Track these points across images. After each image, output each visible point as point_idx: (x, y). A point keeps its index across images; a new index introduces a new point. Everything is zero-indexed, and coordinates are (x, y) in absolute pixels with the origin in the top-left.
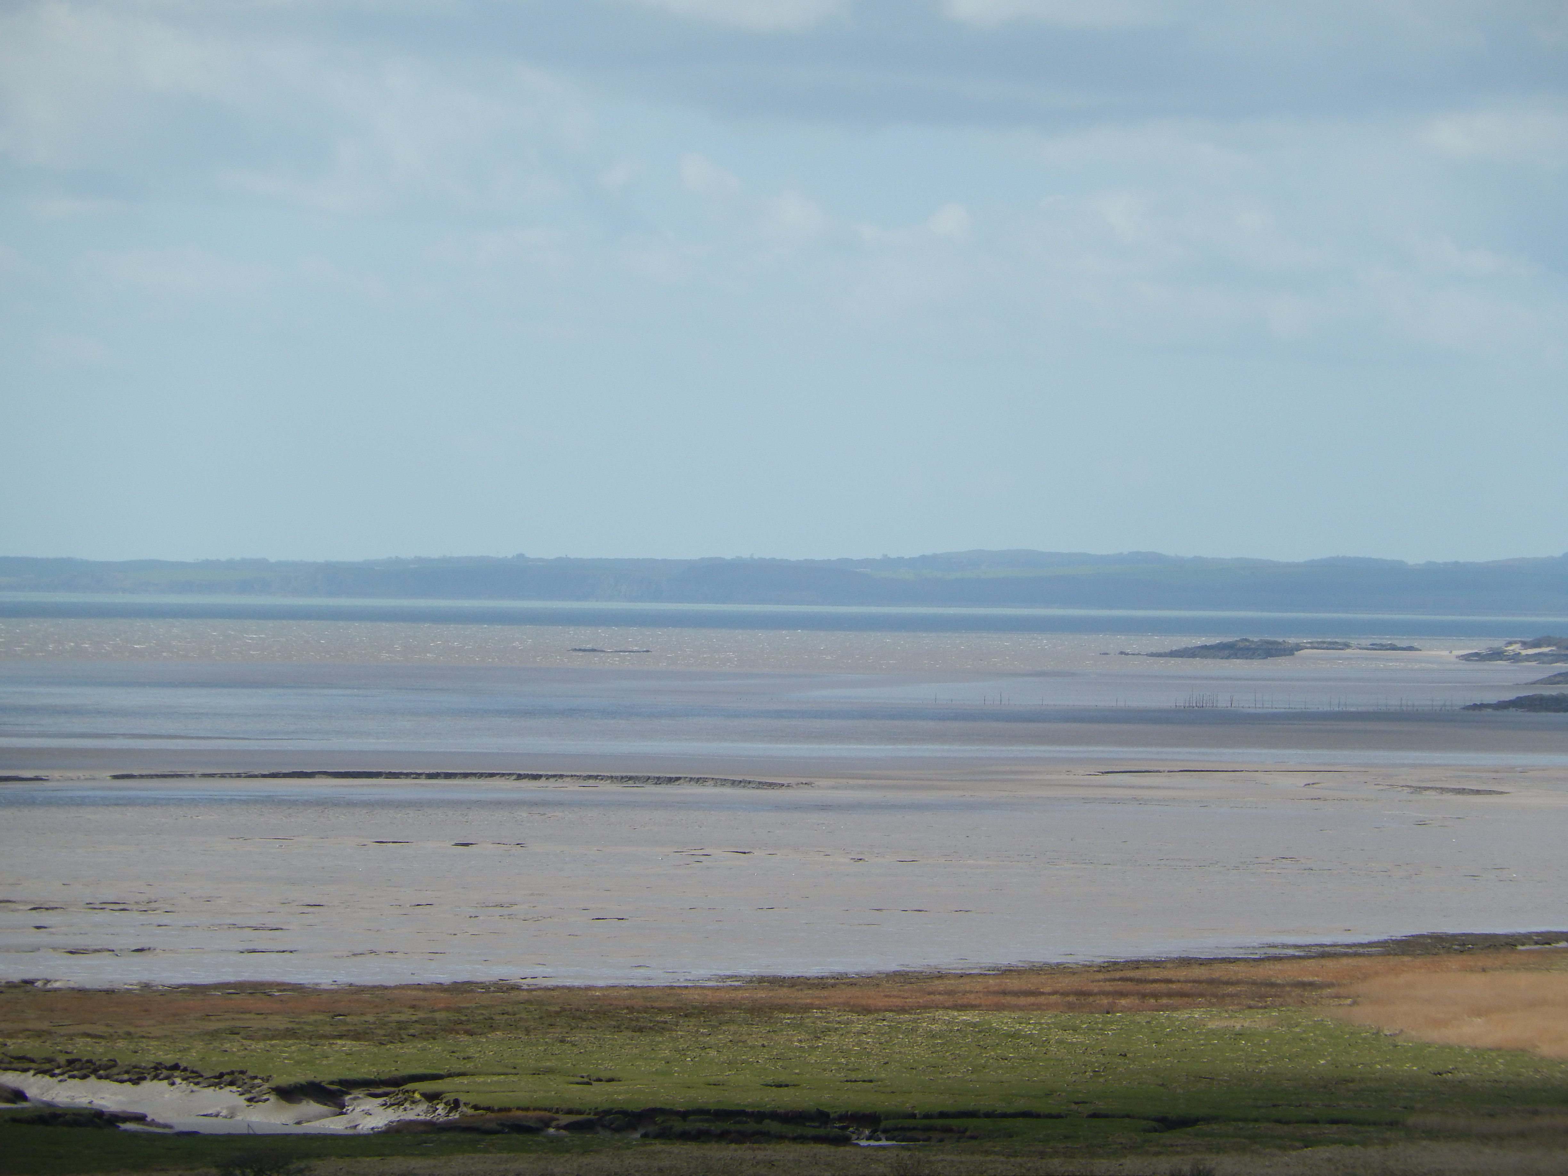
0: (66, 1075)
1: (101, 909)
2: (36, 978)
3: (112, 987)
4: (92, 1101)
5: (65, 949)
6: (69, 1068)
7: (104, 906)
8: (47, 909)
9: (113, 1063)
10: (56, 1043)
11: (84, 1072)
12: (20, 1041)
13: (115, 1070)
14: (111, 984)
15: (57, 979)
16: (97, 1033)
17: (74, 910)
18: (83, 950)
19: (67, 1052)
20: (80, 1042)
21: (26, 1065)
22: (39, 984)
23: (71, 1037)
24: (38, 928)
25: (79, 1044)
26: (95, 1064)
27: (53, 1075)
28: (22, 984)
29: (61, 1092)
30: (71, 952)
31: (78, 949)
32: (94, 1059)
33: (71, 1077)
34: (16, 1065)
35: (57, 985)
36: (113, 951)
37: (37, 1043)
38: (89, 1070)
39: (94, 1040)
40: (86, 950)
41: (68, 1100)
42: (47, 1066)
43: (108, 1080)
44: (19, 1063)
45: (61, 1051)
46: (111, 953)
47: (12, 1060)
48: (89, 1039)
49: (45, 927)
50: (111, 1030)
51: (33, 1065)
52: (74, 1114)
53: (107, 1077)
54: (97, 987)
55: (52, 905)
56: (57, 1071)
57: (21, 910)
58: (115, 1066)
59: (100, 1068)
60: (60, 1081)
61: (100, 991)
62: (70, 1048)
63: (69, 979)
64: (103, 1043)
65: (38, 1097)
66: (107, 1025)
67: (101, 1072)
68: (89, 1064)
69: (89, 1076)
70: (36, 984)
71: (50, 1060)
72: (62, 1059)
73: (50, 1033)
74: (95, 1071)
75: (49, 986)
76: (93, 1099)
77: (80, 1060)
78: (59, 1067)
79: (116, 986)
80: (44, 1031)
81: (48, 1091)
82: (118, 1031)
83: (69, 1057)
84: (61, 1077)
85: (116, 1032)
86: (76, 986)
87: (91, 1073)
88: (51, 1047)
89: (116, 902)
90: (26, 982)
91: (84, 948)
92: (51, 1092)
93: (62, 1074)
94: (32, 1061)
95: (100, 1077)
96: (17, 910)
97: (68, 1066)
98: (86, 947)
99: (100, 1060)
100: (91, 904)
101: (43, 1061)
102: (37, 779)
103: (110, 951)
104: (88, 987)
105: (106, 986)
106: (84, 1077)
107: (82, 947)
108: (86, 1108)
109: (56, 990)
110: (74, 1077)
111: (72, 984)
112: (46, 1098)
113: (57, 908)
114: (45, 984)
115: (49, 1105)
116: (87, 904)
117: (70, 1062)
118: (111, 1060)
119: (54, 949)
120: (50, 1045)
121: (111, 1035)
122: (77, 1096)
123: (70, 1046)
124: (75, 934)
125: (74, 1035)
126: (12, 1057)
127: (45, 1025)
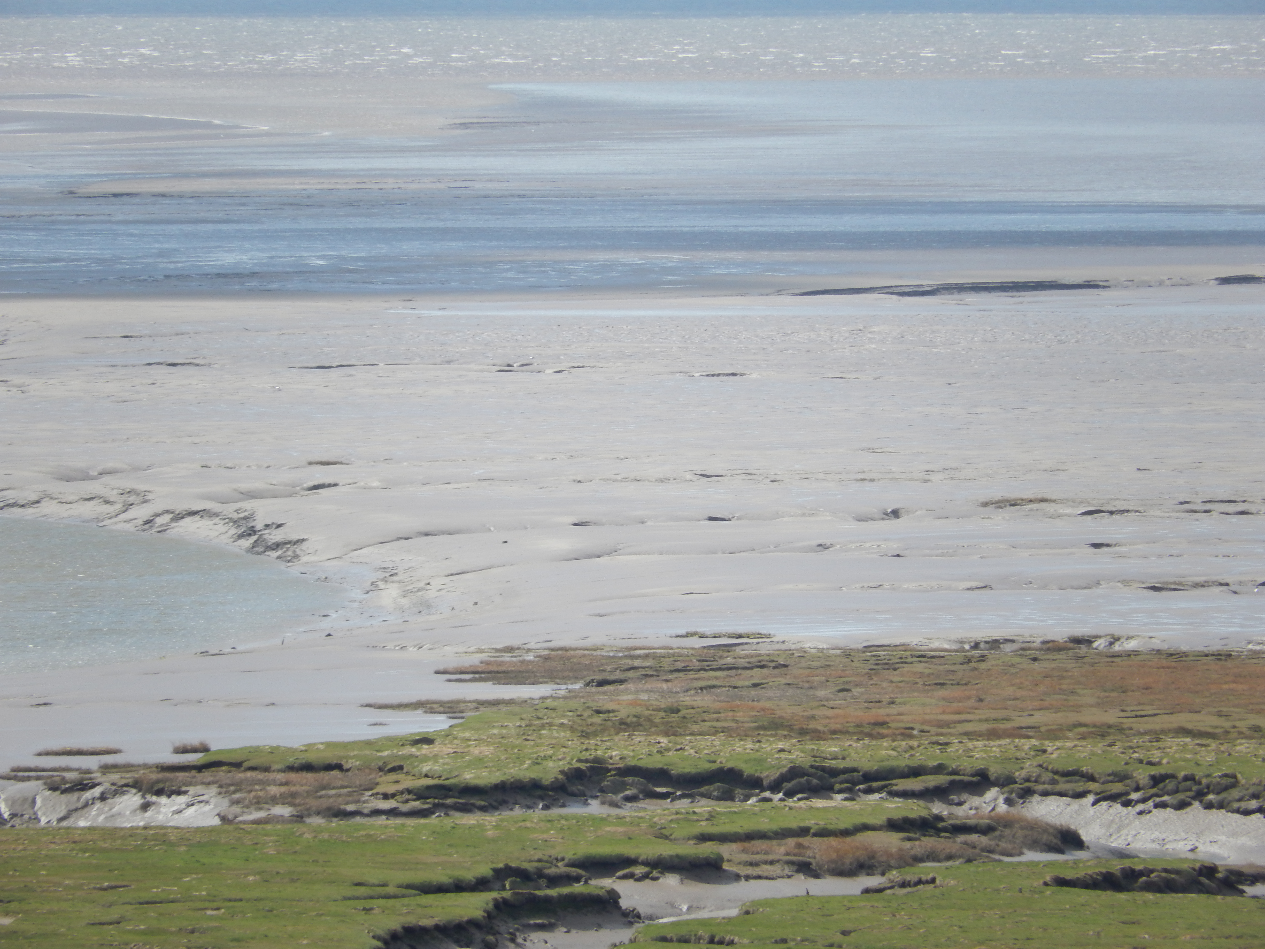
0: (1150, 803)
1: (1205, 511)
2: (1094, 633)
3: (1225, 648)
4: (1197, 848)
5: (1143, 583)
6: (1154, 790)
7: (1208, 506)
8: (1111, 513)
9: (1233, 780)
10: (1131, 747)
11: (1181, 796)
12: (1069, 744)
13: (1235, 793)
14: (1223, 642)
15: (1131, 634)
16: (1202, 729)
17: (1158, 513)
18: (1175, 583)
19: (1150, 763)
20: (1173, 744)
21: (1080, 786)
22: (1101, 644)
23: (1157, 736)
24: (1096, 546)
25: (1171, 747)
26: (1200, 783)
27: (1127, 804)
28: (1071, 645)
29: (1142, 832)
30: (1154, 588)
31: (1167, 583)
32: (1199, 773)
33: (1156, 806)
34: (1063, 786)
35: (1131, 645)
36: (1227, 585)
37: (1099, 747)
38: (1188, 794)
39: (1198, 742)
40: (1180, 584)
41: (1155, 846)
42: (1117, 787)
43: (1223, 811)
44: (1068, 782)
45: (1141, 761)
46: (1224, 588)
47: (1056, 777)
48: (1188, 740)
49: (1108, 545)
50: (1227, 724)
51: (1092, 786)
52: (1165, 870)
53: (1221, 806)
54: (1200, 648)
55: (1120, 506)
56: (1134, 796)
57: (1066, 515)
58: (1235, 784)
59: (1209, 789)
60: (1140, 813)
61: (1207, 655)
62: (1156, 755)
63: (1151, 634)
64: (1213, 745)
65: (1103, 841)
66: (1220, 715)
67: (1211, 797)
68: (1188, 783)
69: (1189, 804)
70: (1095, 645)
71: (1121, 777)
72: (1142, 775)
73: (1120, 730)
74: (1200, 795)
75: (1117, 647)
76: (1197, 844)
77: (1172, 776)
78: (1137, 789)
79: (1232, 646)
80: (1110, 727)
81: (1119, 830)
82: (1238, 724)
83: (1154, 771)
84: (1140, 807)
85: (1234, 727)
86: (1164, 647)
87: (1194, 798)
88: (1123, 753)
89: (1232, 499)
90: (1077, 641)
91: (1177, 580)
92: (1124, 832)
93: (1144, 800)
94: (1091, 778)
95: (1209, 806)
96: (1060, 516)
97: (1153, 787)
98: (1182, 580)
99: (1208, 776)
100: (1186, 502)
101: (1111, 778)
102: (1089, 285)
103: (1221, 584)
104: (1184, 648)
105: (1216, 647)
106: (1181, 806)
107: (1172, 580)
108: (1186, 860)
109: (1129, 654)
110: (1164, 805)
111: (1157, 644)
112: (1117, 843)
113: (1128, 511)
114: (1111, 644)
115: (1121, 854)
116: (1181, 503)
117: (1156, 780)
118: (1226, 776)
119: (1126, 582)
120: (1121, 750)
121: (1227, 732)
122: (1171, 838)
123: (1156, 752)
124: (1160, 556)
125: (1163, 732)
126: (1056, 773)
127: (1111, 717)
